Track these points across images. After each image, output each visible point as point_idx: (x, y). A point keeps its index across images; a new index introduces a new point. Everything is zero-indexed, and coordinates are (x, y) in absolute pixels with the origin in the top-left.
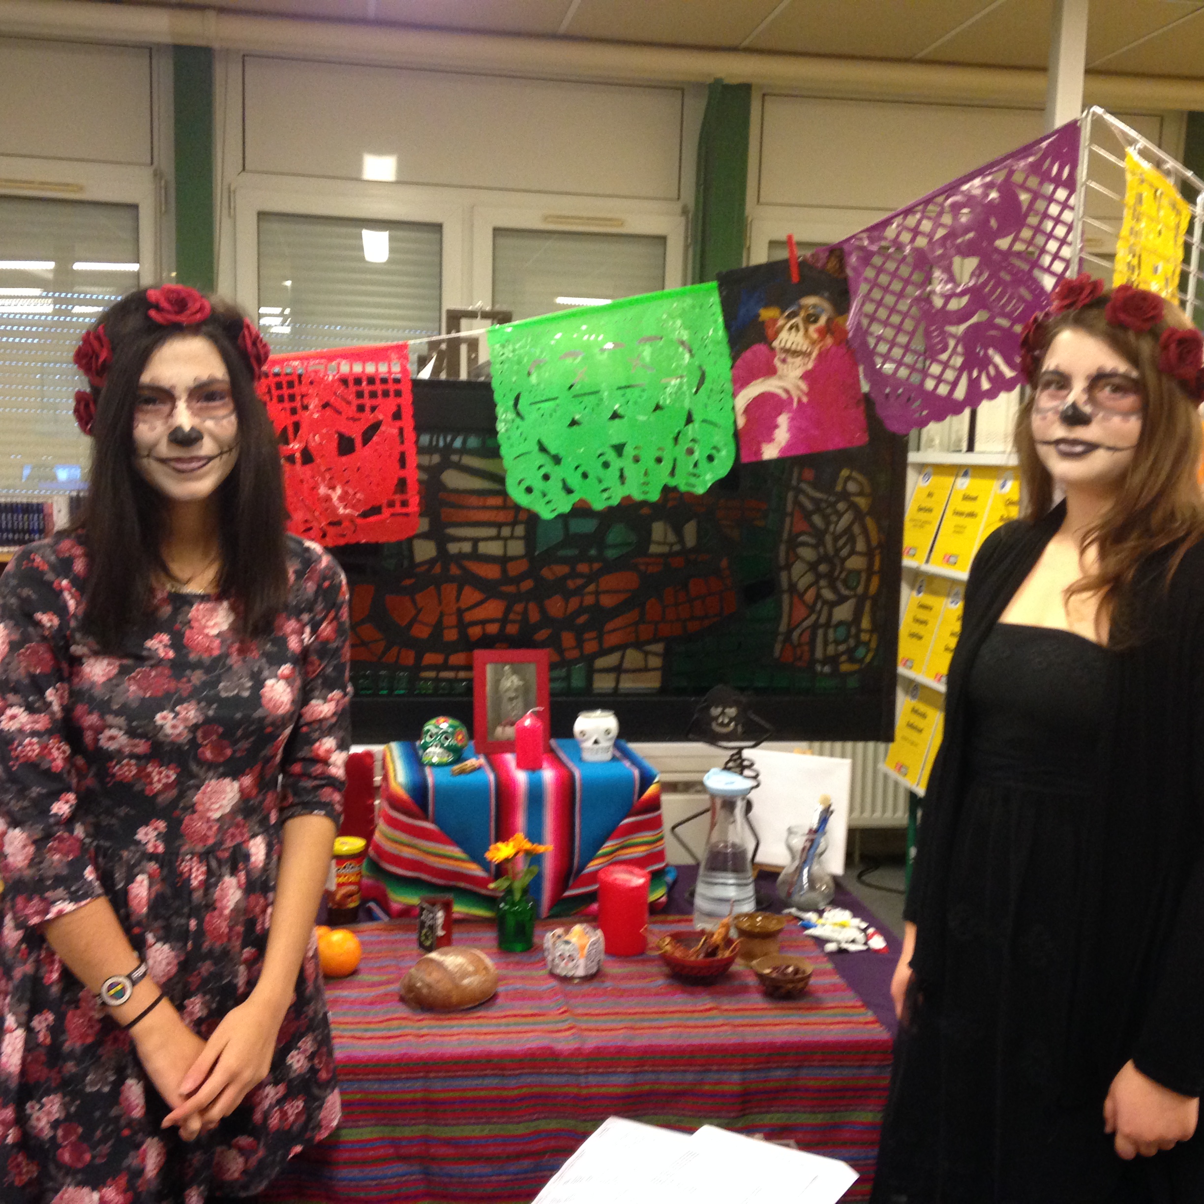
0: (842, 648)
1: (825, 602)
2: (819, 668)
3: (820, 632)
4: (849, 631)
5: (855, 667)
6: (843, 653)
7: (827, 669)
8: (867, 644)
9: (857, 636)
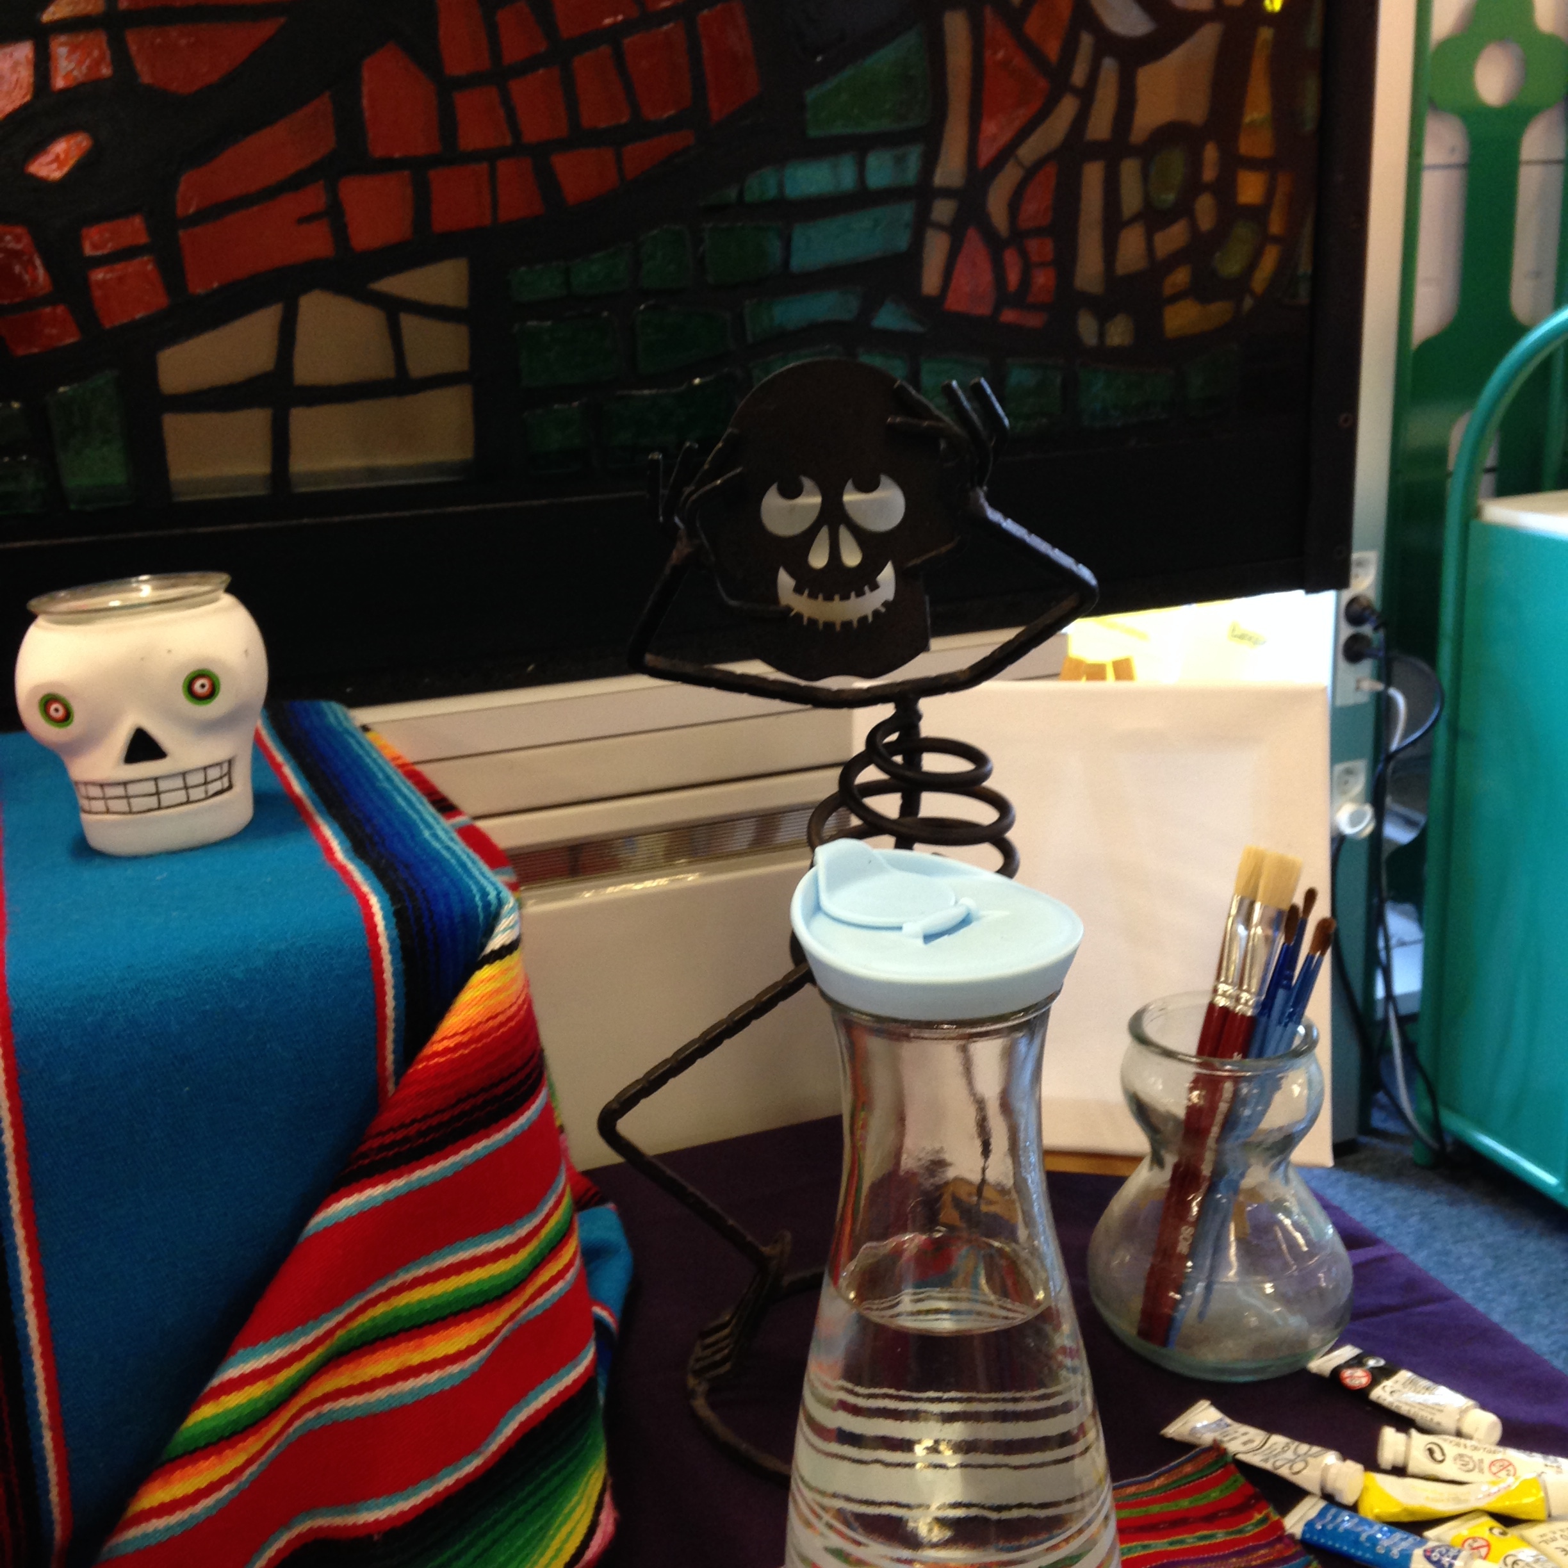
0: (1172, 238)
1: (1108, 43)
2: (1087, 327)
3: (1093, 174)
4: (1195, 163)
5: (1219, 311)
6: (1175, 260)
7: (1119, 333)
8: (1258, 214)
9: (1224, 189)
